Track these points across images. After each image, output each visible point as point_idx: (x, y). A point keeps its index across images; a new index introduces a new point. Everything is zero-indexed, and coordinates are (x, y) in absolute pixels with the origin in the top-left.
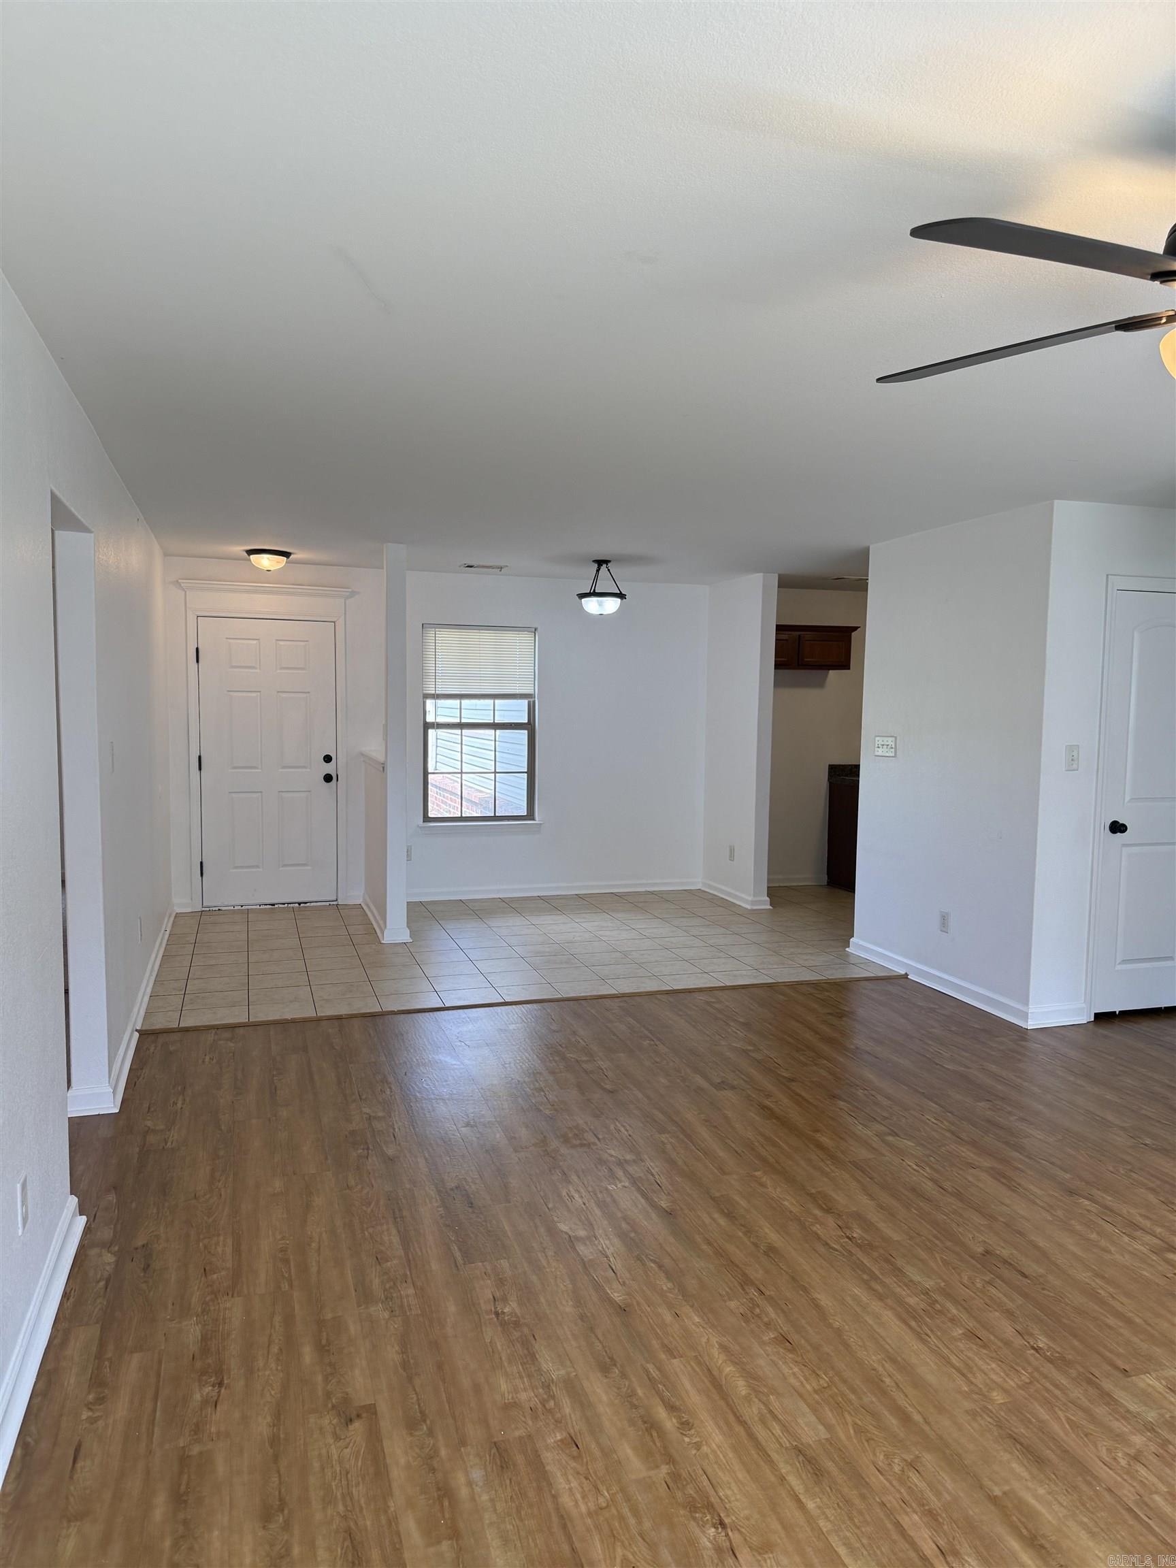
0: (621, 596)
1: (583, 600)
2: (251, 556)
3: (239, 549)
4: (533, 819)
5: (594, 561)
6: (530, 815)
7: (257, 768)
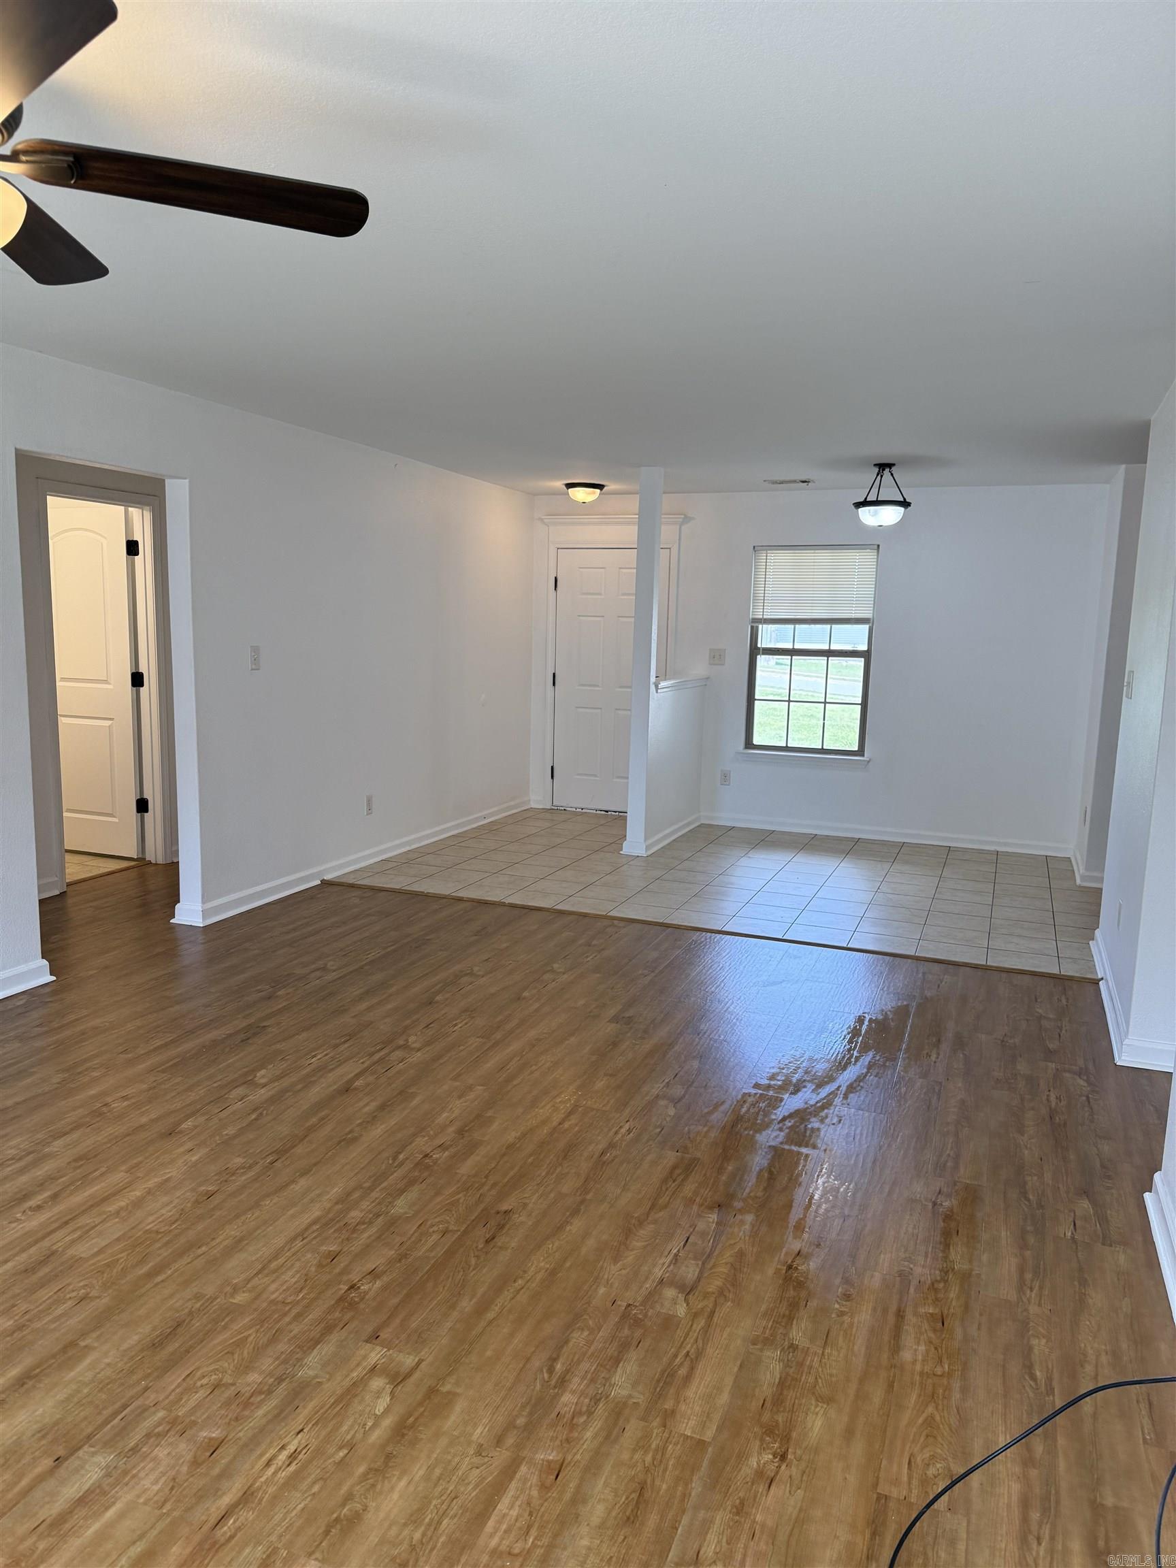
0: (905, 504)
1: (860, 510)
2: (570, 490)
3: (559, 484)
4: (863, 756)
5: (875, 465)
6: (861, 751)
7: (598, 686)
